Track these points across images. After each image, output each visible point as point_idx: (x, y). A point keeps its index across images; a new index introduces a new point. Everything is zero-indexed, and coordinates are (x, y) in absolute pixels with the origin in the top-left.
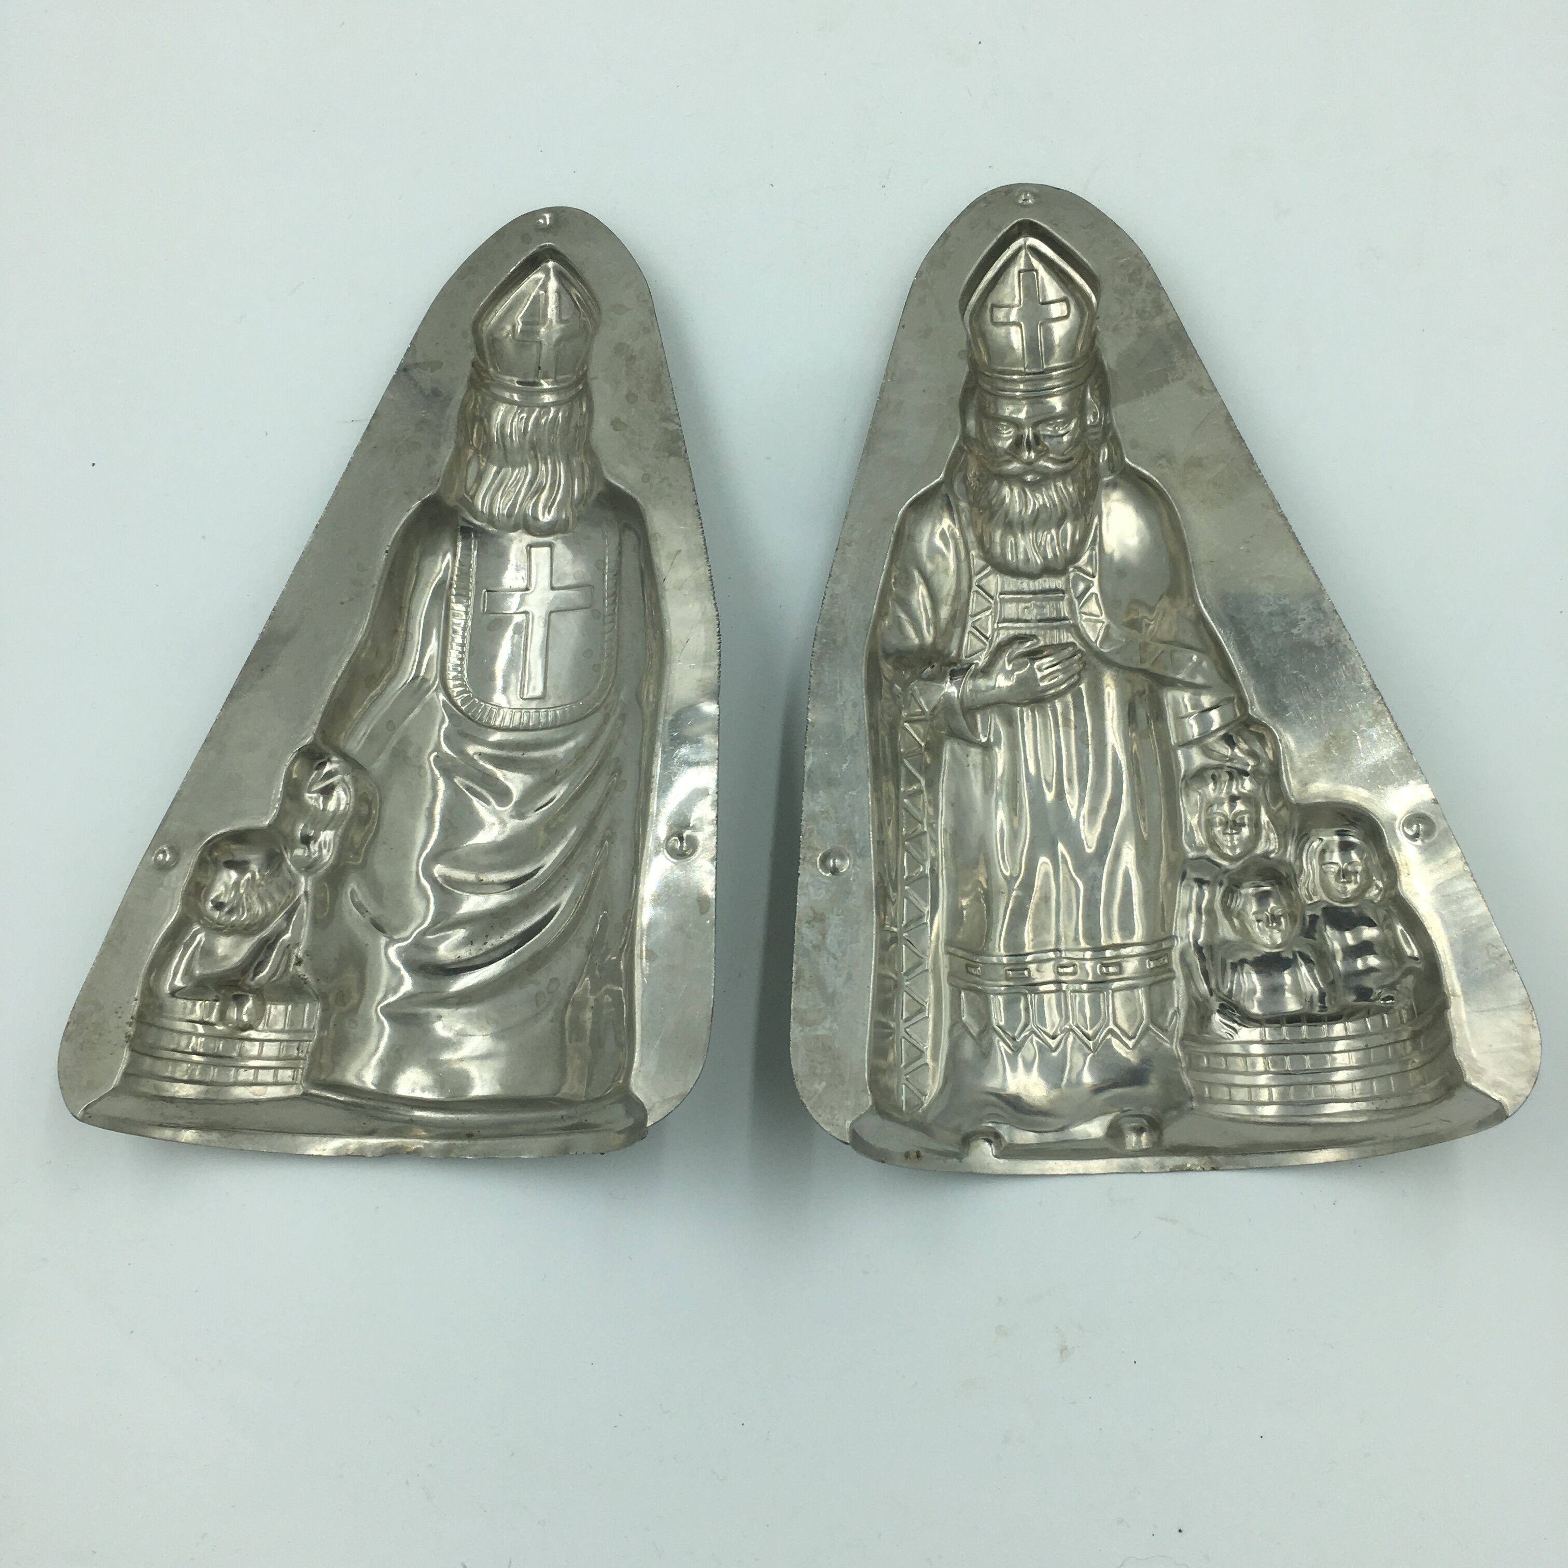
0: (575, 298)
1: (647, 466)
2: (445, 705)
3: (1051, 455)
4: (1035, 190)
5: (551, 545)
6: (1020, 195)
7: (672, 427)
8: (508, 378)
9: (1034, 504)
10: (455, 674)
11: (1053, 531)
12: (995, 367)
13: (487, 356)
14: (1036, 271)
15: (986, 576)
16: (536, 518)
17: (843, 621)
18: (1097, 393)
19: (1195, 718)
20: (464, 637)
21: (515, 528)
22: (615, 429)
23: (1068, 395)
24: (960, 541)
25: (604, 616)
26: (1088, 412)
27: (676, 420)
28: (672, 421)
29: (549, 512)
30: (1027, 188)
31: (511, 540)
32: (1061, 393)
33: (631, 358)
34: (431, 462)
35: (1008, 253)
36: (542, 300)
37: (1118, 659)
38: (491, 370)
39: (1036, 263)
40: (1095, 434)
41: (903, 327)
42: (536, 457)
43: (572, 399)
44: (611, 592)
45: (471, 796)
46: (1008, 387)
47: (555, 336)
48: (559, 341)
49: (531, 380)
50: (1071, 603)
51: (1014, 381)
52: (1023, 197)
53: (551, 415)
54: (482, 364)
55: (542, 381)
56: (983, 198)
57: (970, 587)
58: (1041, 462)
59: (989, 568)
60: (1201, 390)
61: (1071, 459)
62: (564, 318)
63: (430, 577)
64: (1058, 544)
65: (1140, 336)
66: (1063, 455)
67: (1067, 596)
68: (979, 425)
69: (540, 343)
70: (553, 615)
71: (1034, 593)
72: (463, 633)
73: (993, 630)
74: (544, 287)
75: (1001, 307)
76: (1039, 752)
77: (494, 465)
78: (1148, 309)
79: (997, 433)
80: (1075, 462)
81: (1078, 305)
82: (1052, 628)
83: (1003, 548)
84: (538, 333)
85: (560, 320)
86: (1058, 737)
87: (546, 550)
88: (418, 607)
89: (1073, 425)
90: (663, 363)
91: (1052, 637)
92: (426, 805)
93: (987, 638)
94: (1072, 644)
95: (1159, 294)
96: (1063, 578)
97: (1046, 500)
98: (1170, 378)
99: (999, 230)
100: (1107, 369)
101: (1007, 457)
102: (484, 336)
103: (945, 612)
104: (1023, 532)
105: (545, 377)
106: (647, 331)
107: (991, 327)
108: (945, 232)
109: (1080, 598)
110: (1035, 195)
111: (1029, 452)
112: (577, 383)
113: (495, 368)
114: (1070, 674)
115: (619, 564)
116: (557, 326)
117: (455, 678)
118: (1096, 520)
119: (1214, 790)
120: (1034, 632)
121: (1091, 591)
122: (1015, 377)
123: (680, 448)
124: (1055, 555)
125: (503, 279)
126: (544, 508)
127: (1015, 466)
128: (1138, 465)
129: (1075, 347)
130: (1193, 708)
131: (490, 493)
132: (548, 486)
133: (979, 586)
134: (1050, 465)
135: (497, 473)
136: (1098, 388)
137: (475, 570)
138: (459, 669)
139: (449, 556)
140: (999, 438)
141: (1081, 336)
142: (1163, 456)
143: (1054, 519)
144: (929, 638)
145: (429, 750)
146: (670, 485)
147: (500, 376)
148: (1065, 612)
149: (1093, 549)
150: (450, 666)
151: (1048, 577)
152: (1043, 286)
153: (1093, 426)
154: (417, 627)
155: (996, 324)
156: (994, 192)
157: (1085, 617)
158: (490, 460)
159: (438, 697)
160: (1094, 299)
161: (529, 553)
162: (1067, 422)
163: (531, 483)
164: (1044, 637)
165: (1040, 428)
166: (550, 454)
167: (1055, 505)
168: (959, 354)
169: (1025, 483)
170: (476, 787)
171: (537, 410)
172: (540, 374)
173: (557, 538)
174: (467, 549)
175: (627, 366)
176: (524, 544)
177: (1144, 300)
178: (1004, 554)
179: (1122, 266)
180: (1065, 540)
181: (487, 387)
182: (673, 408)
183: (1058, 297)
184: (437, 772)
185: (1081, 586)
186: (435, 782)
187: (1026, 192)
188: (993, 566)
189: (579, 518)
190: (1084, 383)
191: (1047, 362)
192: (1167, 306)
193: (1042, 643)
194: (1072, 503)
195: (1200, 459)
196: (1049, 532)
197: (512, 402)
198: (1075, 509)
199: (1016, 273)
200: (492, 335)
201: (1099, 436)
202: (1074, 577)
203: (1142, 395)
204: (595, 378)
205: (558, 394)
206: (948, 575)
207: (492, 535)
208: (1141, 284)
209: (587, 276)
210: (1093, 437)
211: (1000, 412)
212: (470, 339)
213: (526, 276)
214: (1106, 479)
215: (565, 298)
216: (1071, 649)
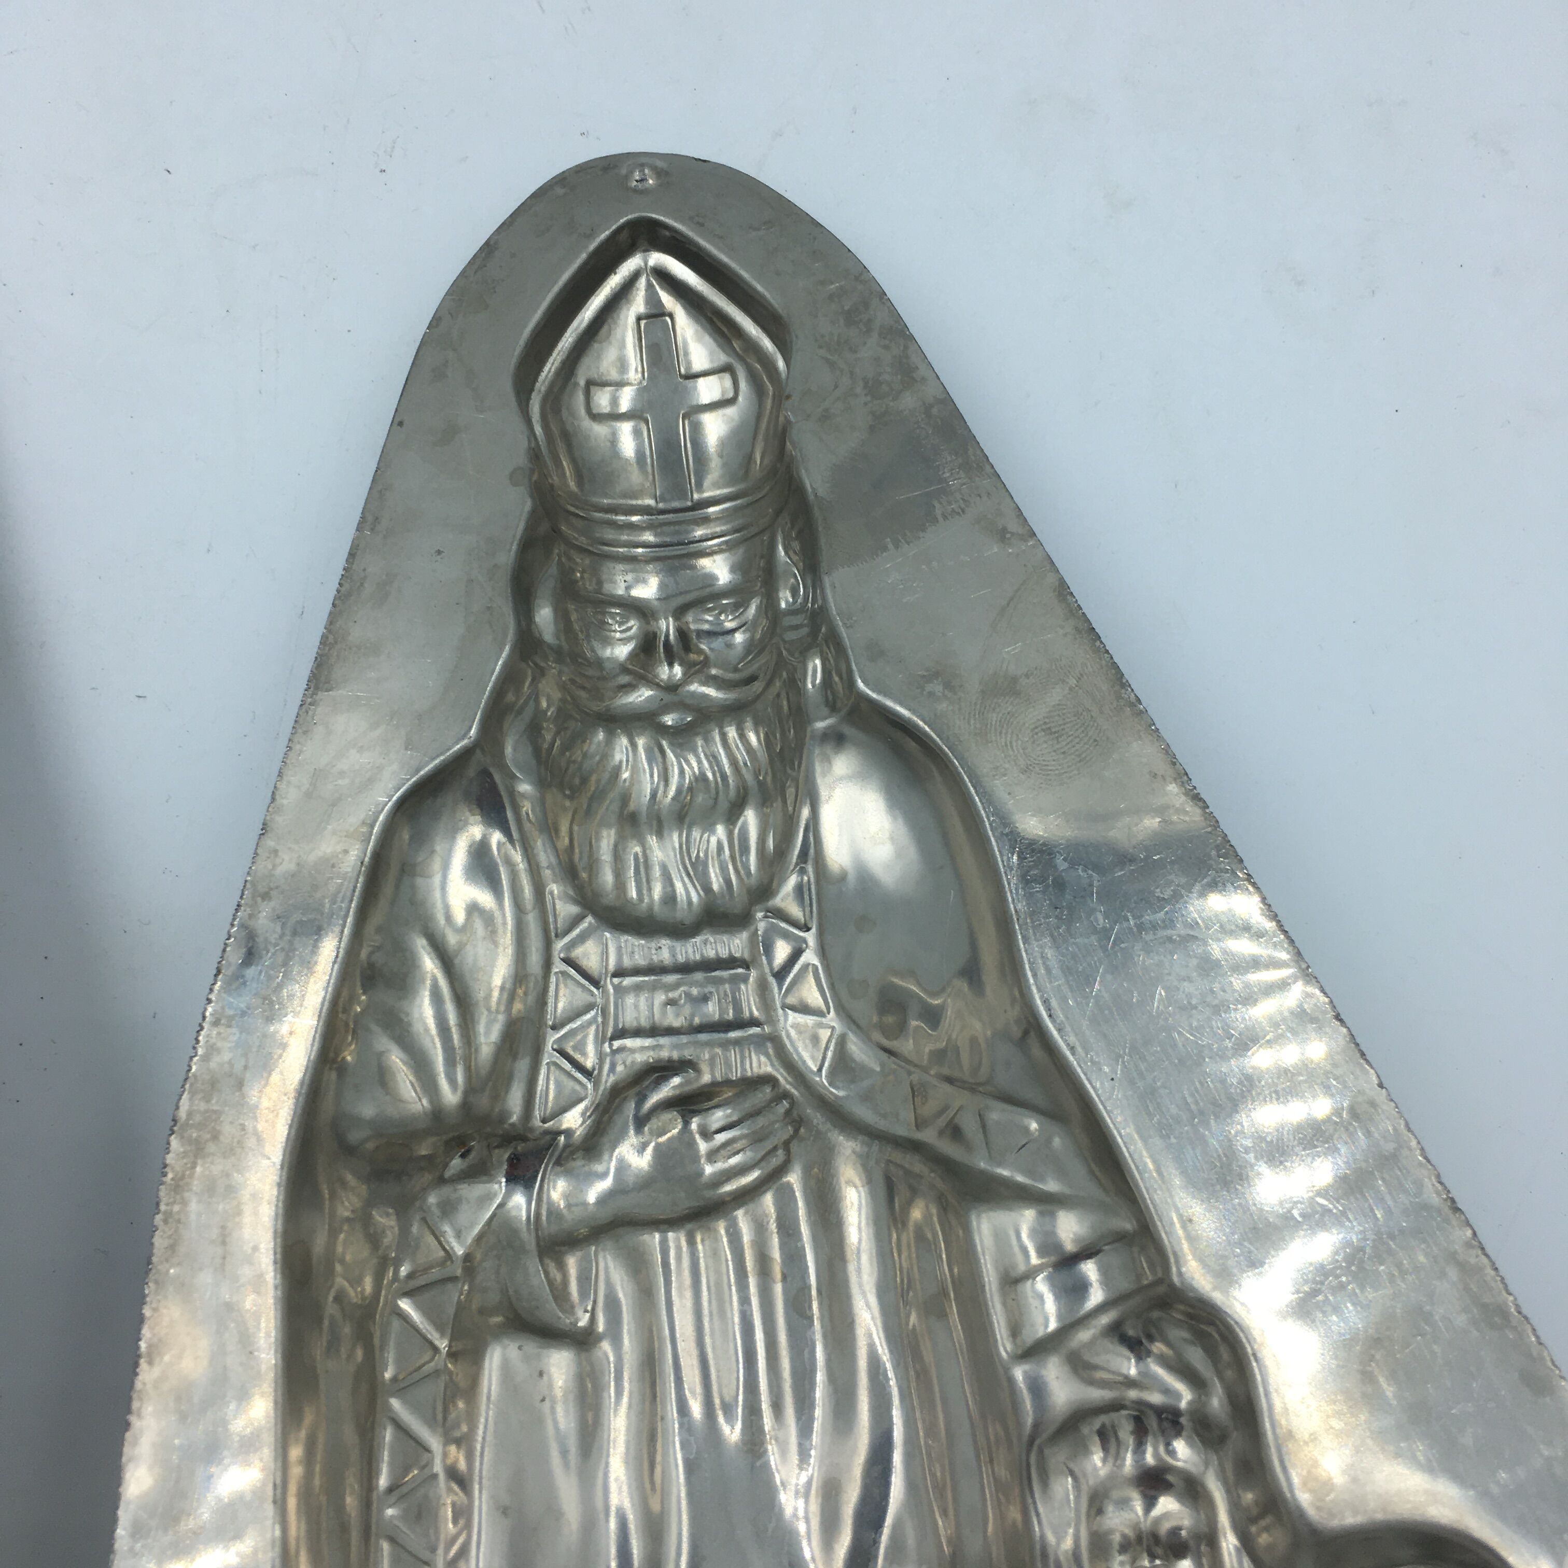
3: (714, 671)
4: (660, 164)
6: (632, 172)
9: (682, 772)
11: (720, 830)
12: (595, 499)
14: (671, 316)
15: (582, 938)
18: (796, 545)
19: (1050, 1279)
23: (741, 551)
24: (522, 866)
26: (781, 584)
30: (643, 160)
32: (728, 548)
35: (614, 281)
37: (864, 1113)
39: (667, 300)
40: (796, 627)
41: (401, 424)
46: (625, 538)
50: (763, 988)
51: (632, 526)
52: (637, 176)
56: (562, 180)
57: (547, 964)
58: (694, 687)
59: (589, 919)
60: (1003, 535)
61: (752, 679)
64: (733, 857)
65: (872, 429)
66: (736, 670)
67: (753, 974)
68: (562, 615)
71: (685, 969)
73: (601, 1057)
75: (604, 384)
76: (708, 1340)
78: (887, 377)
79: (601, 632)
80: (757, 686)
81: (753, 378)
82: (725, 1045)
83: (619, 874)
86: (745, 1300)
89: (752, 610)
91: (728, 1065)
93: (587, 1073)
94: (767, 1080)
95: (906, 347)
96: (745, 935)
97: (706, 764)
98: (938, 512)
99: (590, 236)
100: (811, 497)
101: (624, 679)
103: (490, 1030)
104: (660, 834)
107: (586, 422)
108: (487, 244)
109: (780, 975)
110: (659, 173)
111: (671, 665)
114: (768, 1145)
118: (806, 812)
119: (1104, 1460)
120: (688, 1054)
121: (803, 960)
122: (635, 519)
124: (728, 882)
127: (643, 695)
128: (885, 695)
129: (750, 458)
130: (1041, 1252)
133: (568, 961)
134: (711, 692)
136: (797, 538)
140: (608, 641)
141: (760, 437)
142: (936, 675)
143: (724, 805)
144: (450, 1096)
148: (752, 1007)
149: (803, 871)
151: (715, 933)
152: (685, 344)
153: (791, 612)
155: (597, 417)
156: (581, 169)
157: (793, 1017)
160: (781, 364)
162: (740, 606)
164: (712, 1062)
165: (690, 617)
167: (724, 777)
168: (512, 476)
169: (663, 730)
177: (877, 360)
178: (620, 885)
179: (831, 297)
180: (745, 849)
183: (716, 365)
185: (782, 951)
187: (642, 165)
188: (595, 915)
190: (770, 529)
191: (700, 487)
192: (923, 371)
193: (706, 1078)
194: (756, 774)
195: (1015, 680)
196: (713, 831)
198: (761, 785)
199: (631, 319)
201: (805, 631)
202: (766, 932)
203: (885, 549)
206: (497, 945)
208: (869, 331)
210: (791, 636)
211: (607, 588)
214: (820, 725)
216: (768, 1090)
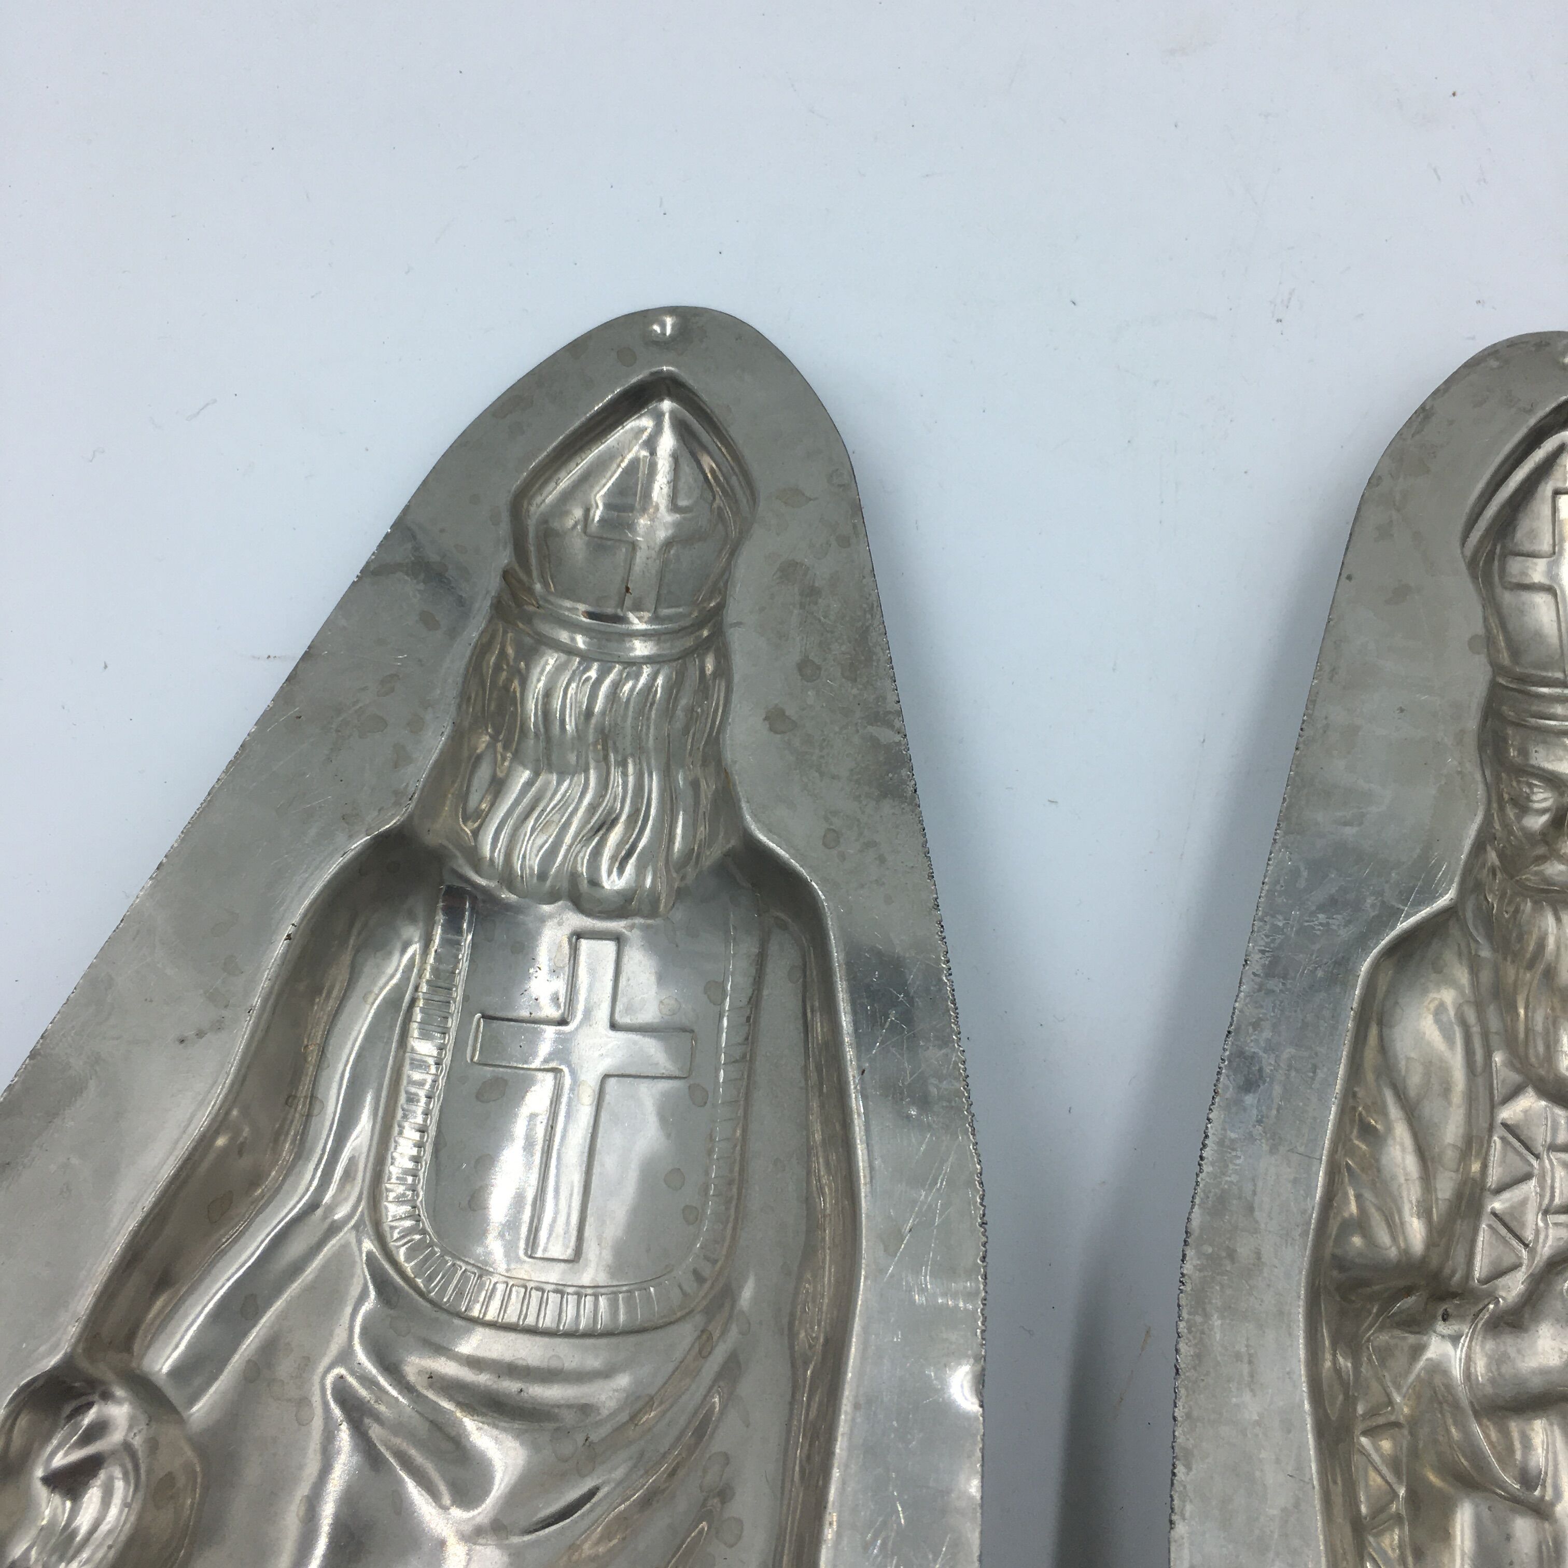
0: (707, 471)
1: (835, 813)
2: (371, 1259)
5: (618, 939)
7: (886, 736)
8: (568, 604)
10: (401, 1189)
13: (533, 561)
16: (595, 883)
17: (1250, 1209)
20: (426, 1113)
21: (552, 897)
22: (772, 729)
24: (1475, 1029)
25: (714, 1106)
27: (897, 724)
28: (891, 726)
29: (621, 870)
31: (543, 920)
33: (811, 593)
34: (401, 758)
35: (1538, 455)
36: (643, 469)
38: (538, 587)
42: (606, 758)
43: (685, 655)
44: (737, 1053)
45: (403, 1474)
46: (1535, 708)
47: (662, 534)
48: (668, 544)
49: (610, 611)
51: (1545, 697)
53: (643, 680)
54: (523, 576)
55: (631, 616)
56: (1493, 352)
57: (1491, 1128)
59: (1530, 1090)
62: (683, 503)
63: (374, 982)
69: (634, 546)
70: (612, 1082)
72: (428, 1104)
73: (1536, 1228)
74: (651, 445)
75: (1517, 555)
77: (525, 767)
83: (1548, 1047)
84: (631, 526)
85: (674, 507)
87: (608, 948)
88: (341, 1048)
90: (873, 608)
92: (303, 1490)
93: (1524, 1244)
101: (1541, 850)
102: (532, 524)
103: (1445, 1187)
105: (637, 607)
106: (844, 542)
107: (1500, 591)
112: (699, 625)
113: (546, 585)
115: (755, 1001)
116: (667, 517)
117: (400, 1200)
122: (1546, 690)
123: (903, 782)
125: (577, 424)
126: (613, 858)
127: (1557, 869)
131: (511, 822)
132: (624, 817)
133: (1509, 1128)
135: (529, 784)
137: (464, 974)
138: (410, 1179)
139: (415, 948)
144: (1416, 1246)
145: (326, 1361)
146: (882, 860)
147: (552, 599)
150: (394, 1171)
154: (335, 1086)
155: (1509, 586)
156: (1512, 343)
158: (518, 757)
159: (359, 1242)
161: (574, 951)
163: (592, 808)
166: (633, 755)
168: (1474, 642)
170: (413, 1452)
171: (618, 667)
172: (628, 602)
173: (632, 927)
174: (454, 926)
175: (802, 606)
176: (566, 930)
178: (1550, 1057)
181: (528, 619)
182: (891, 698)
184: (337, 1412)
186: (329, 1437)
188: (1534, 1086)
189: (680, 894)
197: (571, 651)
199: (1549, 494)
200: (546, 522)
204: (739, 624)
205: (658, 642)
206: (1450, 1103)
207: (507, 907)
209: (735, 432)
212: (504, 528)
213: (619, 421)
215: (687, 468)
